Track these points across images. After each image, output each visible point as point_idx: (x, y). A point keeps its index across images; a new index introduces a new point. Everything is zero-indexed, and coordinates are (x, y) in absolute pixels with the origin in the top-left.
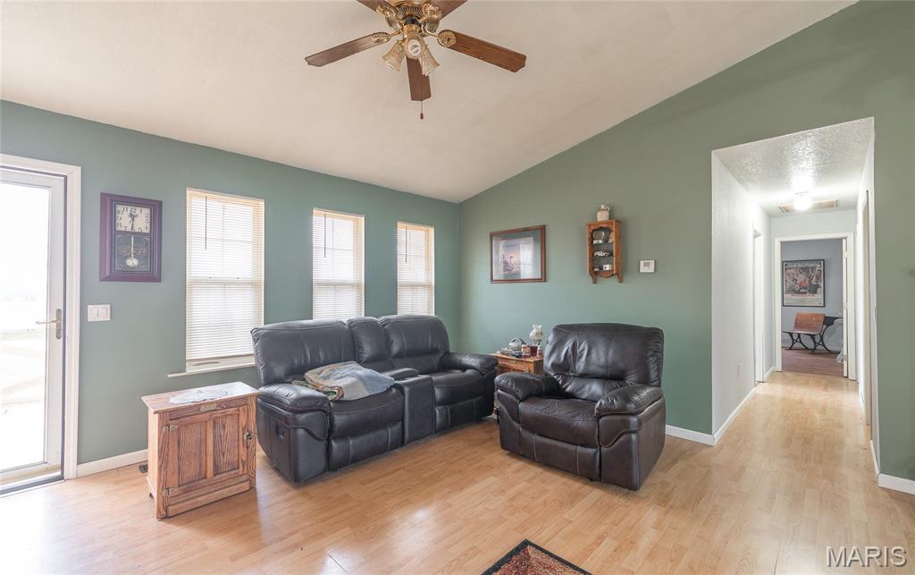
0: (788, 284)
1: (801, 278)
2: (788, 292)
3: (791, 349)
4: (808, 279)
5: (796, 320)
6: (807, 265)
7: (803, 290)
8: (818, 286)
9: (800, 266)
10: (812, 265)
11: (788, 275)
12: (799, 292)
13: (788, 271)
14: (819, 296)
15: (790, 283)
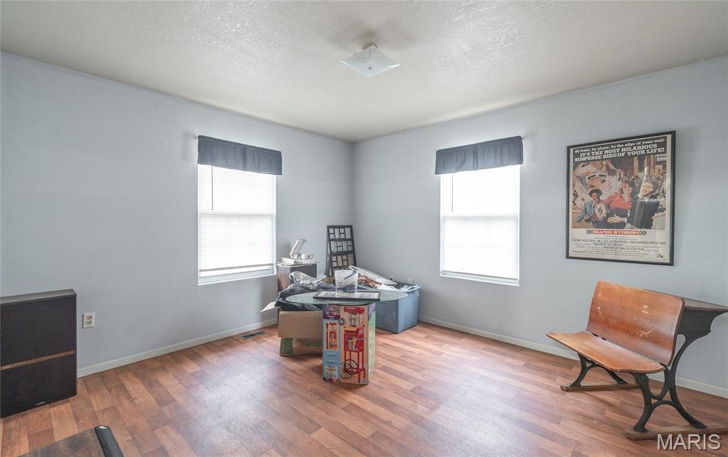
0: (580, 203)
1: (612, 186)
2: (580, 222)
3: (576, 387)
4: (628, 190)
5: (595, 303)
6: (627, 150)
7: (616, 219)
8: (655, 208)
9: (609, 154)
10: (640, 150)
11: (581, 179)
12: (604, 224)
13: (581, 171)
14: (659, 233)
15: (585, 197)
